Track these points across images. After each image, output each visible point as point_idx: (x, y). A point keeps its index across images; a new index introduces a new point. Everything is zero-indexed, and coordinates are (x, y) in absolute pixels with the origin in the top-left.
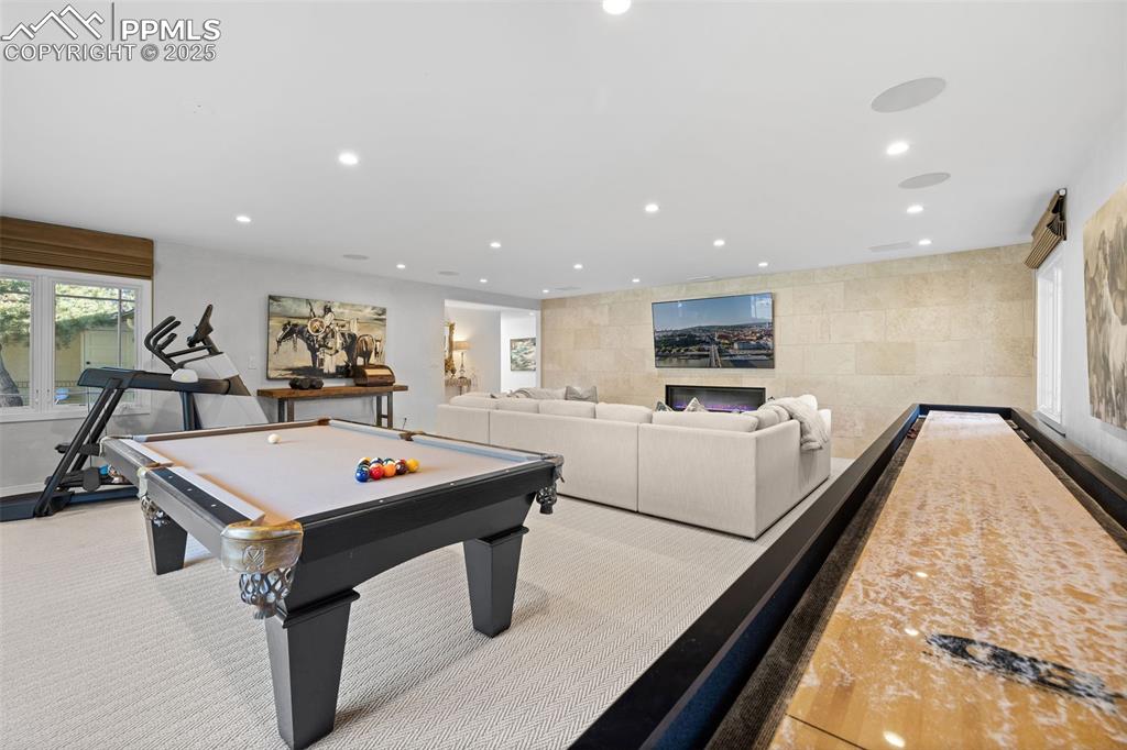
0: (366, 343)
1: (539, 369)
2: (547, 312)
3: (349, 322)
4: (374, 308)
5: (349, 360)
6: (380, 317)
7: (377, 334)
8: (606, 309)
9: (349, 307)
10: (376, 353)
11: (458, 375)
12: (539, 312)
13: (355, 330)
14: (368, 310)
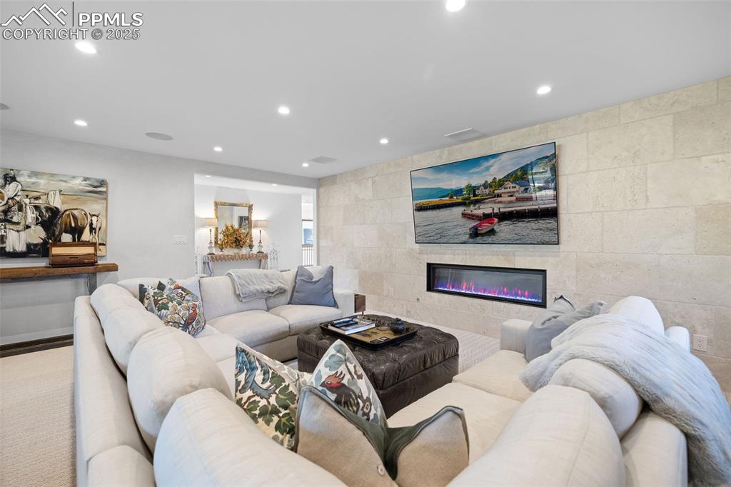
0: (75, 218)
1: (315, 245)
2: (322, 190)
3: (47, 194)
4: (85, 179)
5: (49, 237)
6: (98, 189)
7: (93, 207)
8: (370, 184)
9: (45, 177)
10: (92, 229)
11: (255, 250)
12: (315, 190)
13: (56, 202)
14: (78, 181)
